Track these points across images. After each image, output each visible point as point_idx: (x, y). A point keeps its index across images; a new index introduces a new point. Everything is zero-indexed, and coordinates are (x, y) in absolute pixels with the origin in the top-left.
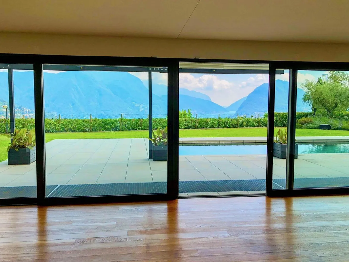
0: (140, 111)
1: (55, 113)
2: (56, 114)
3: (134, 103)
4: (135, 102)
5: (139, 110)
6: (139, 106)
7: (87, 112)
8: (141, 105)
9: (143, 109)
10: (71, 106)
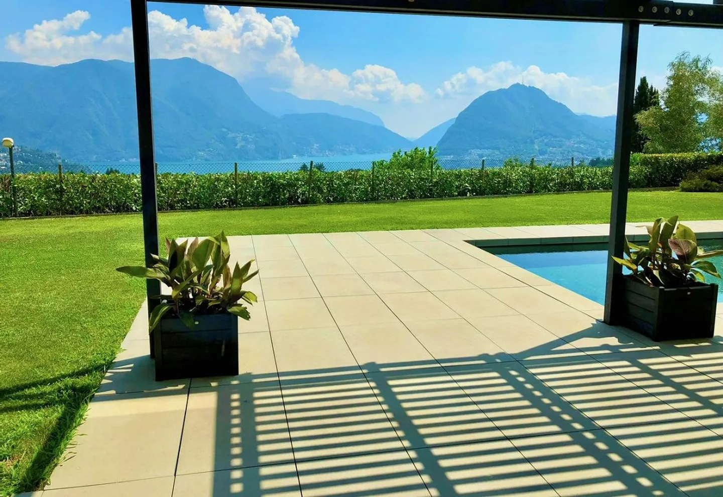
0: (238, 147)
1: (56, 152)
2: (58, 154)
3: (225, 130)
4: (227, 128)
5: (236, 145)
6: (237, 137)
7: (125, 151)
8: (239, 135)
9: (243, 143)
10: (91, 137)
